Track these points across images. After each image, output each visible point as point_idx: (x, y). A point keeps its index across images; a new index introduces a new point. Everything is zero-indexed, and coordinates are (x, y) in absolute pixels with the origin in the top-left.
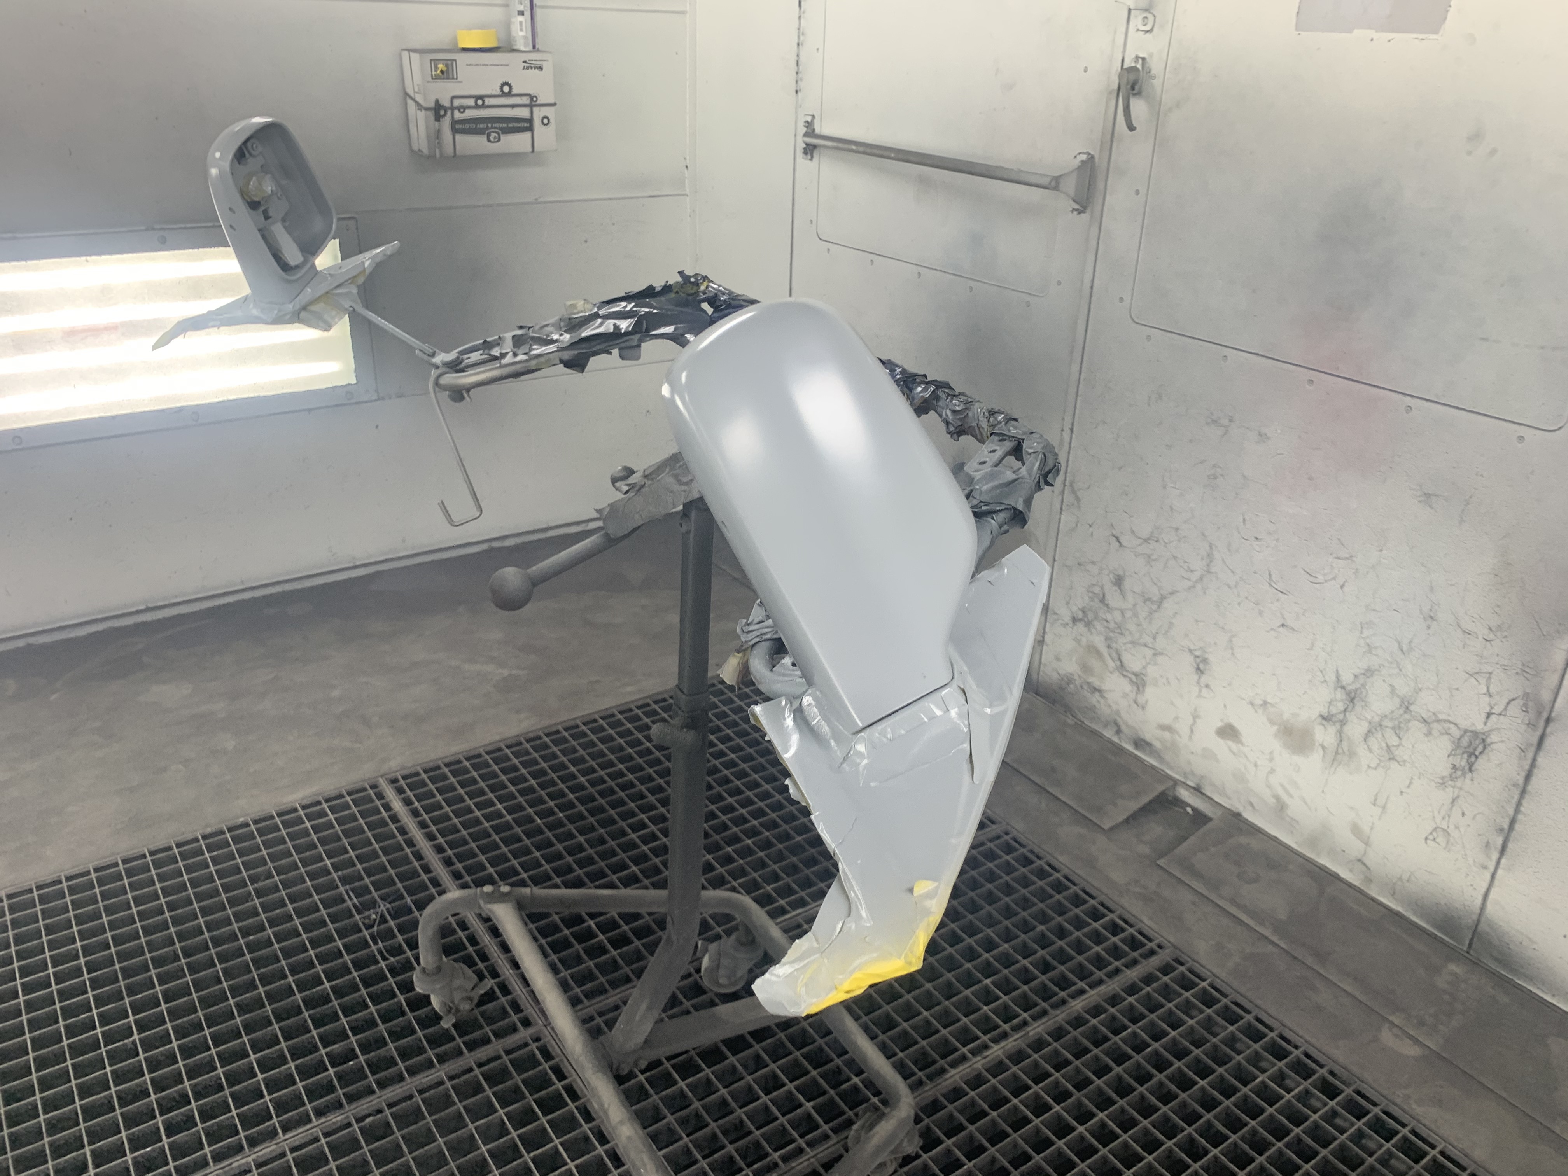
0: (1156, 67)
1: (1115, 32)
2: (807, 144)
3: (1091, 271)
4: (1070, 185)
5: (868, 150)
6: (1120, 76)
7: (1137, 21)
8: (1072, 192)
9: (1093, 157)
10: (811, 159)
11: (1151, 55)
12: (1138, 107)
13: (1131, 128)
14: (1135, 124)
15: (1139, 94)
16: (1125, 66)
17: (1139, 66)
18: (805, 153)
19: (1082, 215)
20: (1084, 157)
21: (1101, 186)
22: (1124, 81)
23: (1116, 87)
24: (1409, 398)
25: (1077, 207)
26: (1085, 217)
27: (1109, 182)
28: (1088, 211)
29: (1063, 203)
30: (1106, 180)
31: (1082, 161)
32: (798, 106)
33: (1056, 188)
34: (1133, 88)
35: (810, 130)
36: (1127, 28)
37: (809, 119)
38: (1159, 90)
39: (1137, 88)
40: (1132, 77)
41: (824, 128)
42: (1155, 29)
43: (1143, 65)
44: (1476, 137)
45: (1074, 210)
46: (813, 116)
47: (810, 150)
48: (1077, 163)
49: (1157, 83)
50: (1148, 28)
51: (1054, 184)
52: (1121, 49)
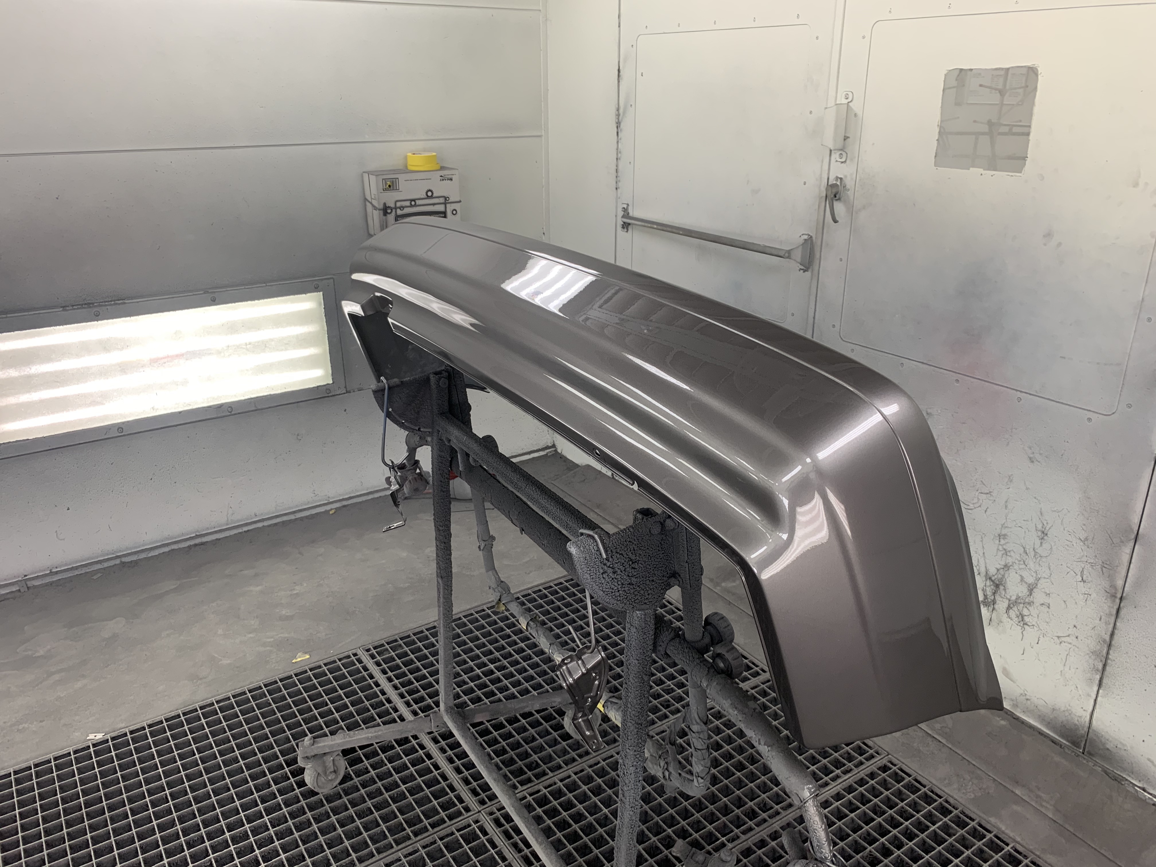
0: (849, 183)
1: (822, 162)
2: (624, 223)
3: (814, 308)
4: (798, 255)
5: (665, 229)
6: (827, 190)
7: (835, 156)
8: (799, 260)
9: (811, 237)
10: (627, 232)
11: (846, 176)
12: (839, 207)
13: (835, 221)
14: (837, 219)
15: (839, 199)
16: (830, 184)
17: (838, 183)
18: (623, 228)
19: (806, 272)
20: (806, 237)
21: (817, 256)
22: (829, 193)
23: (824, 195)
24: (1019, 393)
25: (802, 267)
26: (808, 274)
27: (822, 253)
28: (810, 270)
29: (793, 265)
30: (821, 252)
31: (805, 240)
32: (617, 198)
33: (789, 257)
34: (835, 197)
35: (626, 213)
36: (830, 160)
37: (625, 206)
38: (852, 198)
39: (837, 196)
40: (834, 191)
41: (635, 212)
42: (848, 162)
43: (841, 183)
44: (1048, 235)
45: (801, 269)
46: (628, 205)
47: (626, 226)
48: (801, 241)
49: (850, 193)
50: (843, 160)
51: (787, 255)
52: (827, 172)
